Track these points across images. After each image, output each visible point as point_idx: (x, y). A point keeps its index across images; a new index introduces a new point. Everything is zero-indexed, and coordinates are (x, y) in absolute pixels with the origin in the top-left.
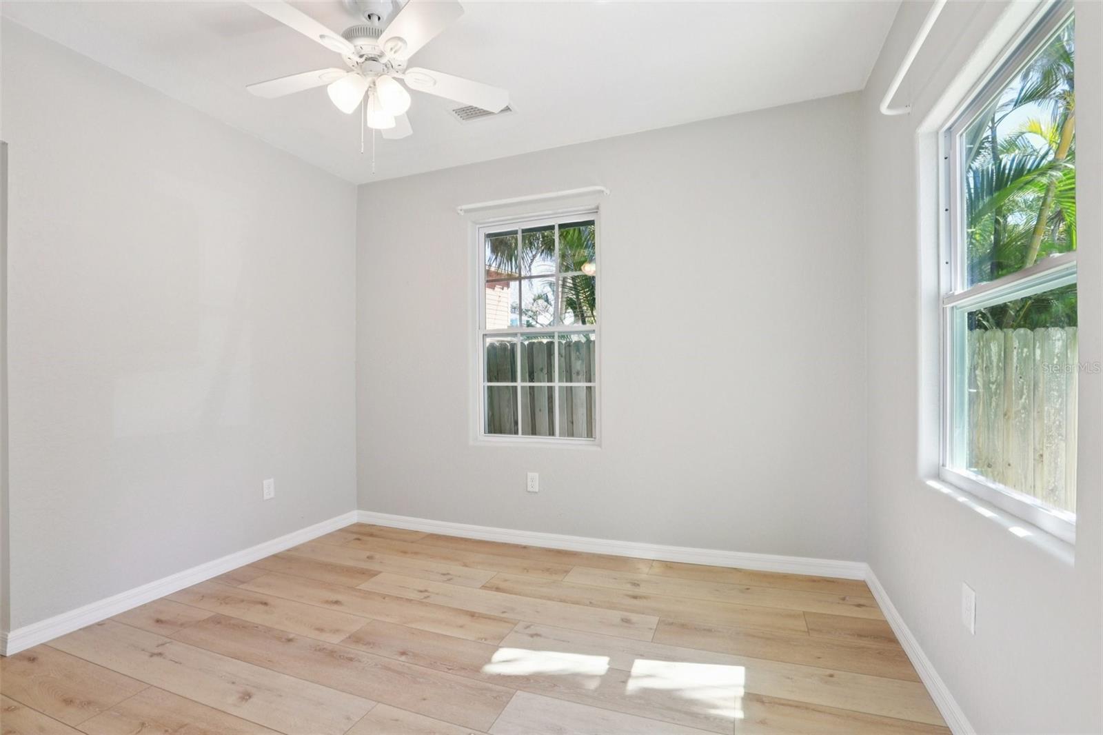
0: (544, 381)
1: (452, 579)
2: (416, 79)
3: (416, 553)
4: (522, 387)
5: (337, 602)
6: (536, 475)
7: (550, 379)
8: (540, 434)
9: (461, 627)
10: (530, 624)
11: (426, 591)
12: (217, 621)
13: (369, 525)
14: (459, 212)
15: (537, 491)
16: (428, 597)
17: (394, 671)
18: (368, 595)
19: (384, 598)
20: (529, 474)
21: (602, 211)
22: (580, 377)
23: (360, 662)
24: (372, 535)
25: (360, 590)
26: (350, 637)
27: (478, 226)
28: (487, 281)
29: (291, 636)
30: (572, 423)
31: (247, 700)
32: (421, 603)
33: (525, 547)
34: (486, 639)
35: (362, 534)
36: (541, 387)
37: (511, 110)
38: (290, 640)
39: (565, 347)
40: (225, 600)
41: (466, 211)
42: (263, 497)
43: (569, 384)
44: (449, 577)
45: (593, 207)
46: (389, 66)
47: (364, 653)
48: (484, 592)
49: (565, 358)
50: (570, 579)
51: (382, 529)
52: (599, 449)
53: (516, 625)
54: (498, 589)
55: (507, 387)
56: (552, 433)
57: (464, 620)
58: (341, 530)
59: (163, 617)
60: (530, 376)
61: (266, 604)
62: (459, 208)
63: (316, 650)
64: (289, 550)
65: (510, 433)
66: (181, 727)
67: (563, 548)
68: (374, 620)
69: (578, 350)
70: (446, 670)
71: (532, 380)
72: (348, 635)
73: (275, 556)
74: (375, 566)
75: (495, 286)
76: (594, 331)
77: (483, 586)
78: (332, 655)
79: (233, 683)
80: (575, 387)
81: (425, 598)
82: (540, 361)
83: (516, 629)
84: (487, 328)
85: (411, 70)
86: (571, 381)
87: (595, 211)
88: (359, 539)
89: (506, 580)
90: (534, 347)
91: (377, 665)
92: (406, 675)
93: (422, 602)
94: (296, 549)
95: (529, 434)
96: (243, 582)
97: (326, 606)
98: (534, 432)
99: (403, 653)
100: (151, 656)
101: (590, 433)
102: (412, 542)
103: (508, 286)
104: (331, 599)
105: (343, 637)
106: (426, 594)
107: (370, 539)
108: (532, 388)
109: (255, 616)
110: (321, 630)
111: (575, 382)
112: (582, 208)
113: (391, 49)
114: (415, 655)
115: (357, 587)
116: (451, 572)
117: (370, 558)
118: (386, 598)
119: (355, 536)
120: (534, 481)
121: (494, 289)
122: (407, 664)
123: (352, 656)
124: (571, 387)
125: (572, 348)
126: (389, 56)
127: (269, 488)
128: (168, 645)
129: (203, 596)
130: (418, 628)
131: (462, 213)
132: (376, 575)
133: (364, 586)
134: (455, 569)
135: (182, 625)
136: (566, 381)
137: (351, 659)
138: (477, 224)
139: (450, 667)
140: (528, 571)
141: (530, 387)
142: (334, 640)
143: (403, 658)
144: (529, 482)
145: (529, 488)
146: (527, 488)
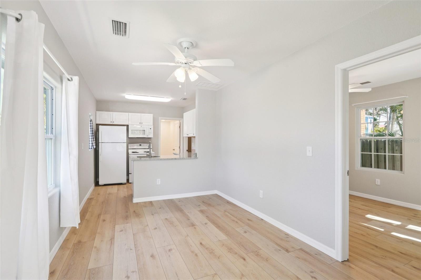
0: (383, 153)
4: (374, 154)
6: (379, 180)
7: (385, 152)
8: (380, 168)
15: (379, 184)
20: (376, 179)
22: (397, 152)
30: (394, 166)
33: (375, 200)
36: (381, 155)
39: (391, 142)
49: (391, 146)
52: (404, 174)
55: (368, 154)
56: (385, 168)
60: (377, 150)
62: (353, 105)
65: (369, 167)
69: (397, 143)
71: (377, 152)
76: (402, 138)
80: (395, 155)
82: (381, 146)
86: (394, 153)
90: (379, 142)
95: (376, 168)
98: (378, 167)
101: (401, 170)
108: (378, 155)
111: (395, 153)
112: (397, 102)
120: (378, 182)
124: (394, 155)
125: (394, 142)
136: (392, 153)
140: (376, 205)
144: (376, 182)
145: (376, 184)
146: (375, 184)
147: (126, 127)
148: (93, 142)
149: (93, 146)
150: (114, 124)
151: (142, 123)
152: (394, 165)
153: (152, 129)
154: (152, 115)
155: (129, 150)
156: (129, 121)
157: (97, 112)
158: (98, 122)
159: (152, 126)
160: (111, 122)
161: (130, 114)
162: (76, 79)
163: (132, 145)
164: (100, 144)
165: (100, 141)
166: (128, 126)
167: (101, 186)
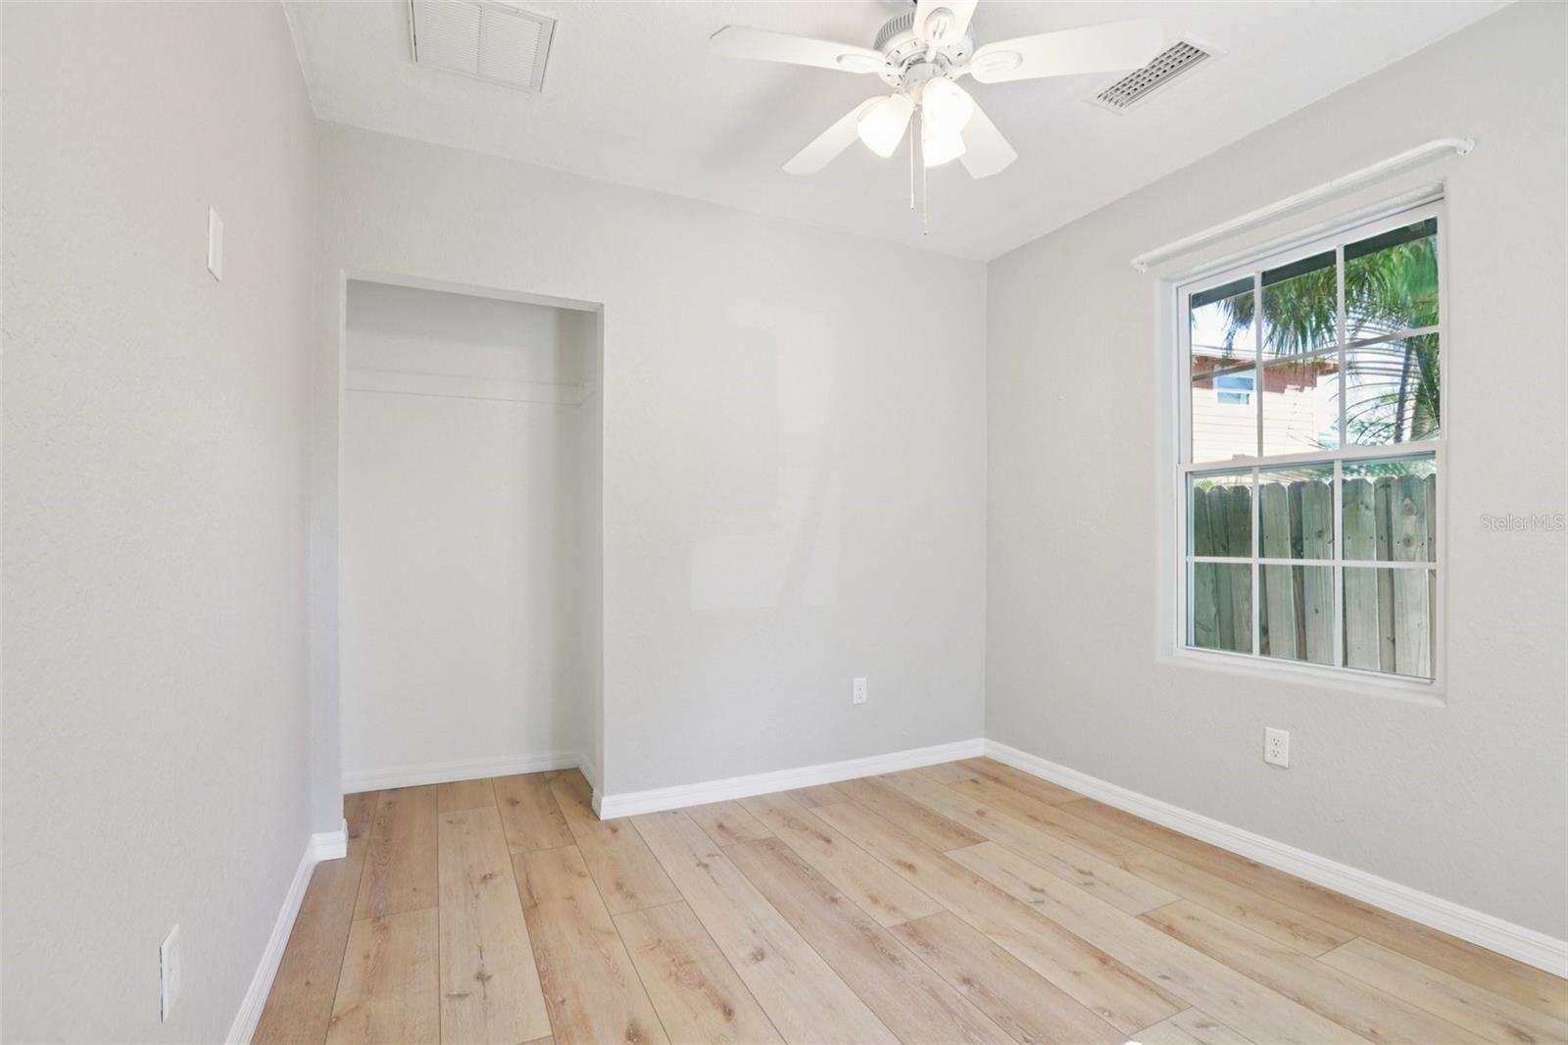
1: (1092, 884)
2: (989, 65)
3: (1051, 824)
5: (910, 867)
6: (1284, 735)
9: (1076, 974)
10: (1209, 1020)
11: (1042, 891)
12: (773, 846)
13: (999, 764)
14: (1139, 267)
15: (1287, 766)
16: (1042, 902)
17: (943, 1004)
18: (956, 869)
19: (975, 882)
20: (1267, 728)
21: (1451, 194)
22: (1413, 549)
23: (903, 968)
24: (996, 779)
25: (948, 858)
26: (905, 925)
27: (1175, 285)
28: (1195, 379)
29: (838, 895)
30: (1394, 641)
31: (758, 960)
32: (1026, 908)
33: (1255, 866)
34: (1111, 1015)
35: (985, 774)
36: (1319, 568)
37: (1208, 56)
38: (834, 900)
39: (1376, 490)
40: (790, 822)
41: (1152, 263)
42: (852, 700)
43: (1386, 564)
44: (1089, 879)
45: (1429, 189)
46: (942, 63)
47: (915, 958)
48: (1141, 926)
49: (1377, 512)
50: (1338, 961)
51: (1014, 773)
52: (1439, 704)
53: (1180, 1010)
54: (1170, 930)
57: (1089, 965)
58: (958, 763)
59: (727, 824)
60: (1293, 547)
61: (828, 841)
62: (1136, 260)
63: (857, 926)
64: (882, 776)
66: (687, 963)
67: (1343, 892)
68: (948, 910)
69: (1408, 494)
70: (1021, 1039)
71: (1298, 553)
72: (905, 921)
73: (864, 780)
74: (980, 828)
75: (1285, 387)
76: (1434, 453)
77: (1143, 915)
78: (872, 941)
79: (754, 932)
80: (1399, 569)
81: (1038, 902)
83: (1175, 1019)
84: (1195, 461)
85: (979, 52)
86: (1390, 558)
87: (1437, 196)
88: (976, 782)
89: (1191, 918)
90: (1304, 491)
91: (922, 983)
92: (956, 1019)
93: (1029, 908)
94: (891, 776)
96: (816, 805)
97: (896, 868)
99: (967, 981)
100: (698, 865)
102: (1052, 805)
103: (1313, 384)
104: (904, 860)
105: (898, 920)
106: (1040, 896)
107: (992, 784)
109: (809, 852)
110: (875, 900)
111: (1401, 559)
112: (1399, 200)
113: (935, 33)
114: (983, 992)
115: (945, 854)
116: (1094, 872)
117: (980, 813)
118: (979, 883)
119: (975, 776)
120: (1280, 744)
121: (1283, 392)
122: (965, 1001)
123: (898, 955)
124: (1391, 571)
125: (1393, 490)
126: (936, 46)
127: (860, 689)
128: (717, 857)
129: (771, 810)
130: (1007, 948)
131: (1144, 269)
132: (979, 842)
133: (958, 855)
134: (1105, 867)
135: (738, 838)
136: (1378, 559)
137: (893, 959)
138: (1171, 281)
139: (1029, 1038)
140: (1244, 914)
141: (1294, 567)
142: (884, 920)
143: (964, 989)
144: (1269, 747)
145: (1269, 758)
146: (1264, 757)
152: (1393, 633)
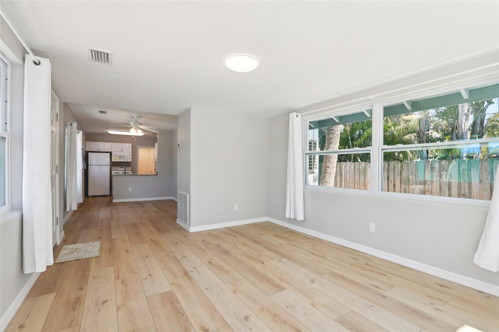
147: (109, 154)
148: (84, 164)
149: (84, 167)
150: (100, 151)
151: (123, 151)
153: (131, 155)
154: (131, 144)
155: (112, 171)
156: (112, 149)
157: (87, 142)
158: (87, 150)
159: (131, 153)
160: (98, 150)
161: (113, 143)
162: (81, 132)
163: (115, 167)
164: (89, 166)
165: (89, 164)
166: (111, 153)
167: (89, 197)
